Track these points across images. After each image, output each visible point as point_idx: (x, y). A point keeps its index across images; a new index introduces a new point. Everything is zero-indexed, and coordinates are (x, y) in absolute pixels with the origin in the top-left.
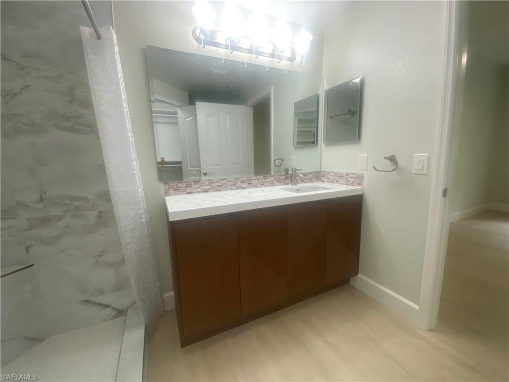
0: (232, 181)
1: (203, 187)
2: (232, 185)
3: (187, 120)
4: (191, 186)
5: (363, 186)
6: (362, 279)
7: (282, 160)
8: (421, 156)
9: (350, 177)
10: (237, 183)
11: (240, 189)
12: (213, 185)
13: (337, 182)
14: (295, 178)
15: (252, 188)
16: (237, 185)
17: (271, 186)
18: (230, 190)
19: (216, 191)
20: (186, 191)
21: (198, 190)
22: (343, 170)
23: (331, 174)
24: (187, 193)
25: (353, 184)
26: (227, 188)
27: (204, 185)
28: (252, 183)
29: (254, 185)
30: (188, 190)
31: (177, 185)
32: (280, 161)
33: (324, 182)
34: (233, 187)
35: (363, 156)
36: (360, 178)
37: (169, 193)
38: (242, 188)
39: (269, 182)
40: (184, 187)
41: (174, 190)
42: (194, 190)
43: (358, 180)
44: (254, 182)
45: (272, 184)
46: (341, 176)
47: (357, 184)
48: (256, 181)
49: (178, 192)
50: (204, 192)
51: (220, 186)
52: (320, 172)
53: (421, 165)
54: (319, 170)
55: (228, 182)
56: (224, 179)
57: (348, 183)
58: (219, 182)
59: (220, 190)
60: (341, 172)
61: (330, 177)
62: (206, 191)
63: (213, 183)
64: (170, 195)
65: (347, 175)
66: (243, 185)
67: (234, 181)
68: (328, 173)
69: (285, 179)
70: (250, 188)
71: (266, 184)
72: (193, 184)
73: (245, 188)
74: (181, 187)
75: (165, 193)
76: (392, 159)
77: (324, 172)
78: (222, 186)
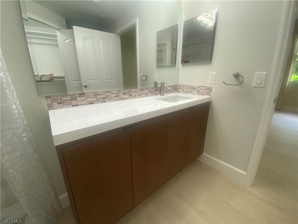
0: (115, 93)
1: (89, 99)
2: (115, 97)
3: (66, 41)
4: (76, 99)
5: (210, 96)
6: (206, 156)
7: (147, 76)
8: (261, 74)
9: (201, 89)
10: (120, 95)
11: (122, 100)
12: (98, 97)
13: (190, 92)
14: (164, 89)
15: (132, 98)
16: (120, 97)
17: (146, 96)
18: (114, 101)
19: (102, 102)
20: (72, 104)
21: (84, 102)
22: (196, 84)
23: (186, 87)
24: (73, 106)
25: (203, 94)
26: (111, 99)
27: (90, 98)
28: (132, 95)
29: (133, 96)
30: (74, 103)
31: (61, 99)
32: (145, 77)
33: (180, 92)
34: (117, 98)
35: (213, 74)
36: (209, 90)
37: (53, 106)
38: (124, 99)
39: (144, 93)
40: (68, 100)
41: (58, 104)
42: (80, 103)
43: (207, 91)
44: (133, 94)
45: (147, 95)
46: (194, 88)
47: (206, 94)
48: (135, 93)
49: (63, 105)
50: (90, 104)
51: (104, 98)
52: (177, 86)
53: (260, 81)
54: (176, 84)
55: (112, 94)
56: (108, 92)
57: (199, 93)
58: (105, 94)
59: (105, 102)
60: (194, 85)
61: (184, 89)
62: (91, 103)
63: (98, 95)
64: (54, 109)
65: (199, 87)
66: (125, 97)
67: (117, 93)
68: (184, 86)
69: (155, 91)
70: (130, 99)
71: (142, 95)
72: (79, 97)
73: (126, 99)
74: (66, 100)
75: (48, 107)
76: (237, 76)
77: (180, 85)
78: (106, 98)
